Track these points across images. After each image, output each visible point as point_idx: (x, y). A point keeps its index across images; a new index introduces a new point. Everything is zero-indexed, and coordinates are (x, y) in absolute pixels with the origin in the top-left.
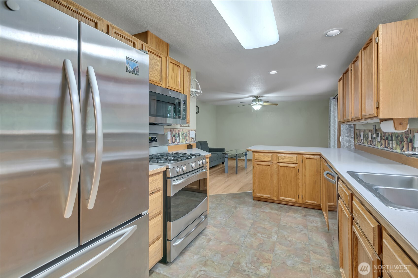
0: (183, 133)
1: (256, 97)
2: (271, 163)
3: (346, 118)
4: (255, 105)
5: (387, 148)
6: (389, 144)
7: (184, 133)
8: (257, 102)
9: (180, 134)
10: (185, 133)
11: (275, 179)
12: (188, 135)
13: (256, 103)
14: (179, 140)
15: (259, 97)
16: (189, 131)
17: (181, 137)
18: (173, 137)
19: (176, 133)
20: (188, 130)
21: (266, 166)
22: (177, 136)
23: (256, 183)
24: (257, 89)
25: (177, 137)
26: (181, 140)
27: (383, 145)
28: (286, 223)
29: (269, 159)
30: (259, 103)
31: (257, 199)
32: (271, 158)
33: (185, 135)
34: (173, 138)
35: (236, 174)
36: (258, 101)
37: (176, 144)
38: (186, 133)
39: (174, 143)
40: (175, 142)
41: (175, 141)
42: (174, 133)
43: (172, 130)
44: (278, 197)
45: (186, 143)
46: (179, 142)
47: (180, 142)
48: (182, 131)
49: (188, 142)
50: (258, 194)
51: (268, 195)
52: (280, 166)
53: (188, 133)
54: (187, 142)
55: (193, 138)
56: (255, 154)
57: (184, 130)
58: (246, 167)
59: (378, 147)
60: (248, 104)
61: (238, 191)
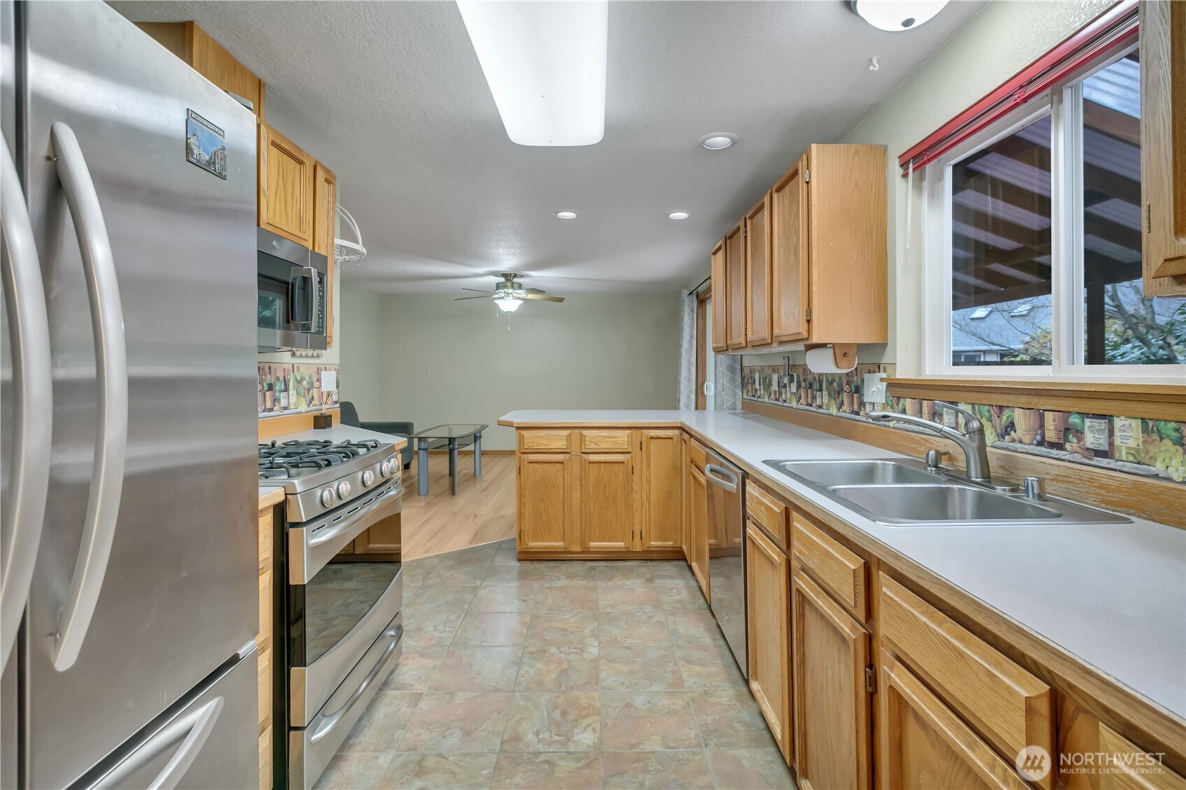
0: (299, 379)
1: (504, 275)
2: (567, 456)
3: (731, 340)
4: (502, 298)
5: (811, 405)
6: (814, 398)
7: (303, 379)
8: (510, 291)
9: (289, 380)
10: (307, 378)
11: (576, 495)
12: (316, 384)
13: (508, 294)
14: (286, 400)
15: (515, 276)
16: (319, 371)
17: (292, 392)
18: (268, 390)
19: (278, 379)
20: (316, 370)
21: (552, 465)
22: (279, 386)
23: (527, 513)
24: (514, 255)
25: (281, 391)
26: (293, 399)
27: (802, 401)
28: (613, 607)
29: (561, 444)
30: (514, 295)
31: (528, 557)
32: (565, 443)
33: (305, 383)
34: (268, 394)
35: (453, 493)
36: (513, 287)
37: (278, 413)
38: (310, 377)
39: (271, 410)
40: (275, 409)
41: (274, 405)
42: (270, 378)
43: (263, 369)
44: (583, 542)
45: (308, 409)
46: (286, 408)
47: (292, 407)
48: (298, 370)
49: (314, 408)
50: (531, 544)
51: (559, 541)
52: (590, 462)
53: (315, 379)
54: (313, 406)
55: (329, 394)
56: (524, 433)
57: (302, 369)
58: (478, 474)
59: (792, 405)
60: (485, 295)
61: (471, 543)
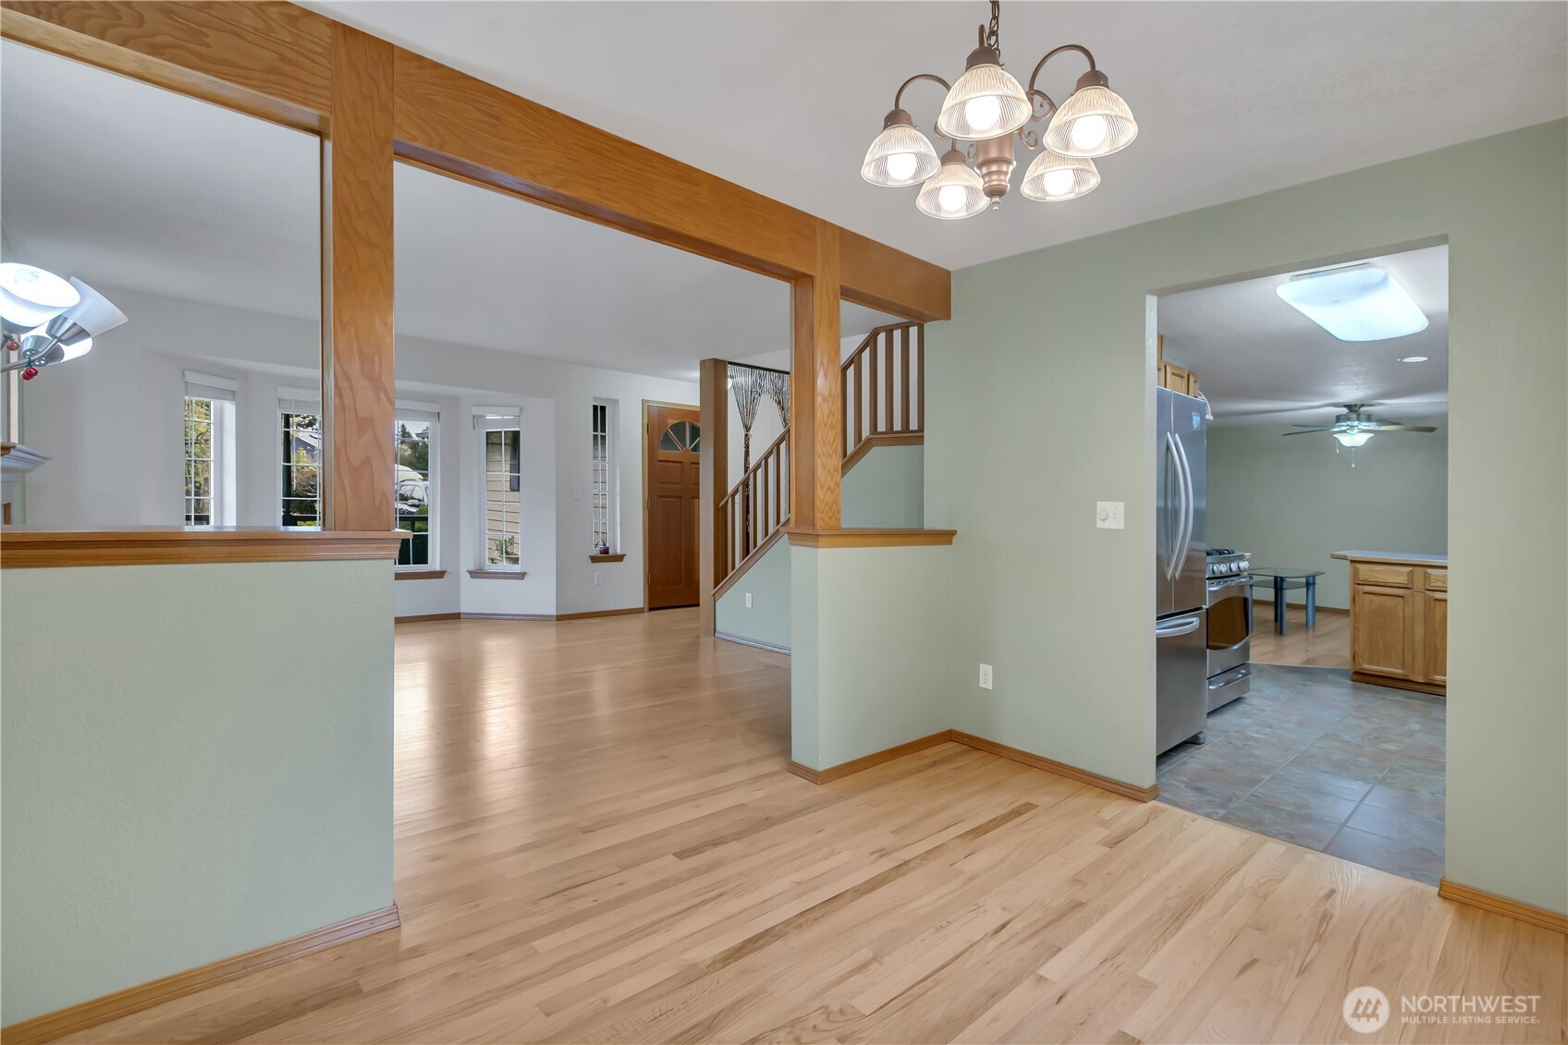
1: (1348, 406)
2: (1408, 591)
4: (1345, 431)
8: (1356, 423)
11: (1419, 630)
13: (1351, 426)
15: (1363, 405)
21: (1390, 598)
23: (1361, 637)
24: (1357, 389)
29: (1402, 580)
30: (1360, 427)
31: (1363, 678)
32: (1406, 579)
36: (1358, 419)
44: (1427, 674)
50: (1366, 666)
51: (1397, 668)
52: (1436, 600)
56: (1359, 566)
60: (1322, 428)
